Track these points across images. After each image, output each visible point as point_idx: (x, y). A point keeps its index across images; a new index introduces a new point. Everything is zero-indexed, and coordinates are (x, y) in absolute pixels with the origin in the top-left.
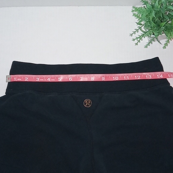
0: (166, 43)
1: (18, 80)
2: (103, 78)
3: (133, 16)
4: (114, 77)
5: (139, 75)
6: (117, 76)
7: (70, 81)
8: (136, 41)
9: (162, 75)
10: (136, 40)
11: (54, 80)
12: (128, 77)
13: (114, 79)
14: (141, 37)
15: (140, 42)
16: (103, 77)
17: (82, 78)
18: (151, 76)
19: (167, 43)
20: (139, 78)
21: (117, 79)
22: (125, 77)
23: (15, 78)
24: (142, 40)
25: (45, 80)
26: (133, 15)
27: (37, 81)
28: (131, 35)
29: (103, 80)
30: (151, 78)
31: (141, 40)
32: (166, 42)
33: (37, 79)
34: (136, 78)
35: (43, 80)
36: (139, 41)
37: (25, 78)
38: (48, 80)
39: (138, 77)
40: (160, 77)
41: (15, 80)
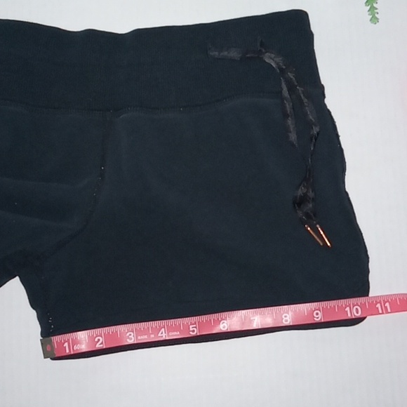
1: (75, 348)
2: (317, 314)
4: (348, 309)
6: (357, 305)
12: (387, 304)
13: (349, 315)
16: (316, 310)
21: (357, 313)
23: (66, 345)
25: (152, 336)
29: (317, 320)
35: (146, 337)
37: (96, 340)
38: (160, 335)
41: (67, 351)
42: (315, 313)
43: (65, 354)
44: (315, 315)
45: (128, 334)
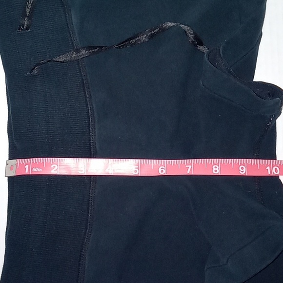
2: (242, 168)
7: (162, 174)
17: (190, 166)
21: (277, 172)
23: (27, 167)
43: (24, 174)
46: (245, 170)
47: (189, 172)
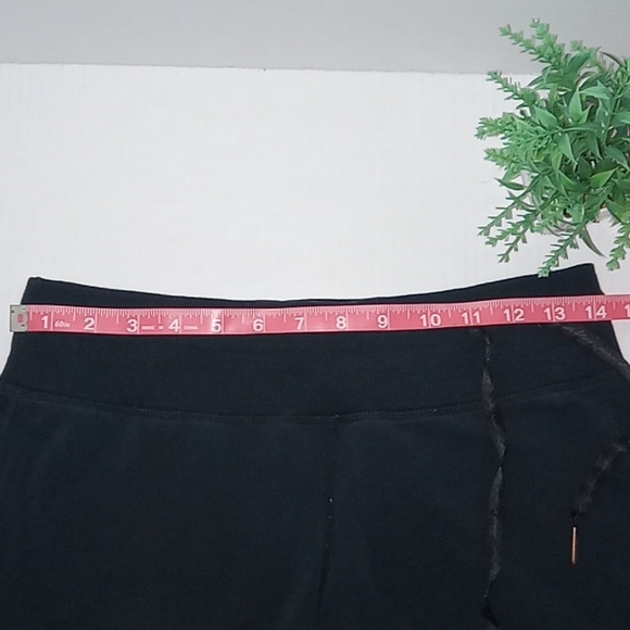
0: (617, 246)
1: (57, 325)
2: (383, 320)
3: (486, 159)
4: (424, 317)
5: (519, 307)
6: (436, 313)
7: (258, 331)
8: (502, 247)
9: (603, 308)
10: (503, 241)
11: (196, 328)
12: (477, 314)
13: (425, 324)
14: (521, 229)
15: (516, 250)
16: (382, 314)
17: (302, 319)
18: (563, 310)
19: (621, 248)
20: (518, 319)
21: (436, 322)
22: (465, 315)
23: (45, 318)
24: (524, 241)
25: (161, 327)
26: (486, 155)
27: (130, 331)
28: (486, 230)
29: (382, 328)
30: (564, 317)
31: (520, 240)
32: (615, 242)
33: (129, 325)
34: (509, 319)
35: (152, 328)
36: (513, 246)
37: (86, 320)
38: (171, 327)
39: (516, 315)
40: (598, 314)
41: (46, 327)
42: (380, 318)
43: (42, 330)
44: (379, 321)
45: (130, 322)
46: (386, 322)
47: (299, 328)
